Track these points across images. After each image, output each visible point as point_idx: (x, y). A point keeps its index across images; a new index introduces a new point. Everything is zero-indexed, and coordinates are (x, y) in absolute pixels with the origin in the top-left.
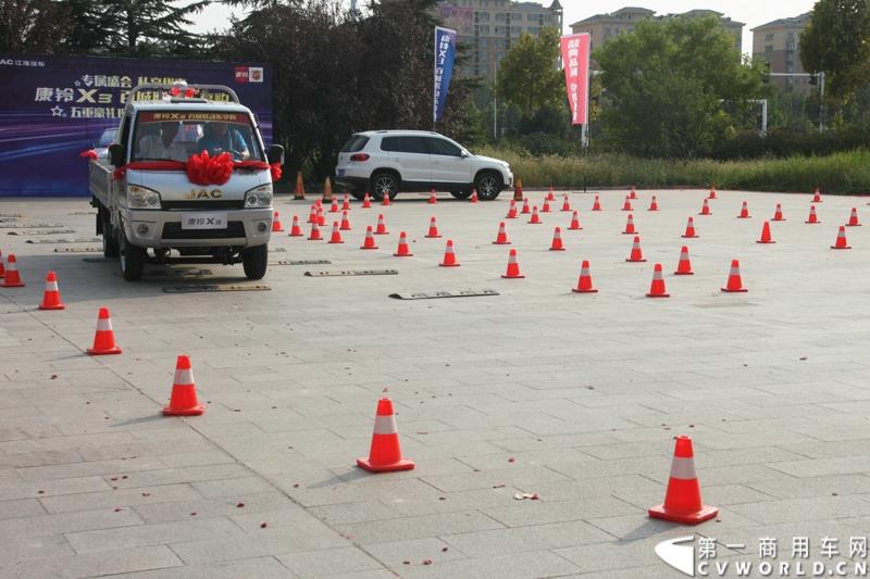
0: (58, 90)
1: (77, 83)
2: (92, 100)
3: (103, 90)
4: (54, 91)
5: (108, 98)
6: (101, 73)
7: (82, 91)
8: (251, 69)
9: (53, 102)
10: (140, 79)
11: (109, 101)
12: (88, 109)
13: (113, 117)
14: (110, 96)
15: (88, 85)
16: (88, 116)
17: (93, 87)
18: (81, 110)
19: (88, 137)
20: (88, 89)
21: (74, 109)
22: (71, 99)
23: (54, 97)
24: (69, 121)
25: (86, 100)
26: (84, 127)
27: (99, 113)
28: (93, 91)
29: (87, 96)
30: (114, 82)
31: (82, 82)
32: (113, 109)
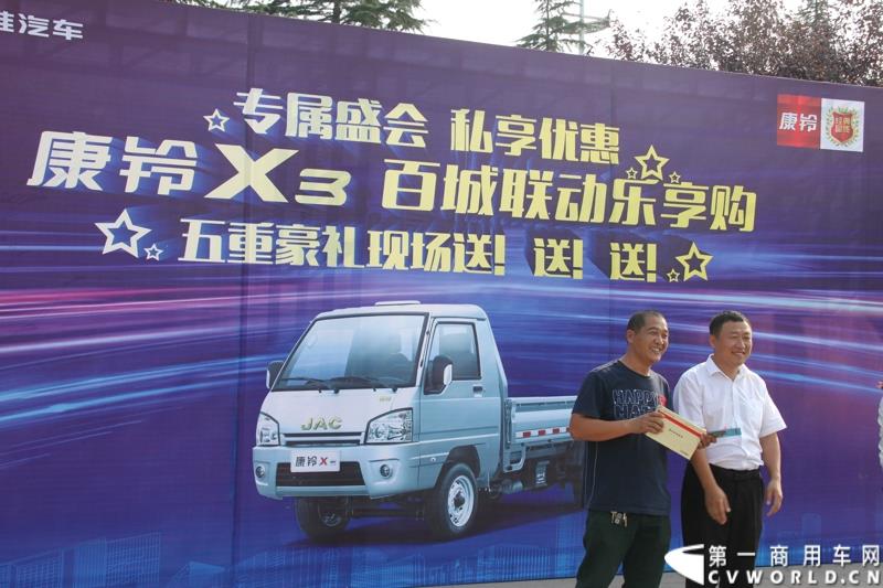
0: (132, 143)
1: (217, 121)
2: (270, 193)
3: (316, 152)
4: (117, 150)
5: (335, 188)
6: (311, 86)
7: (234, 154)
8: (827, 104)
9: (110, 197)
10: (460, 116)
11: (340, 199)
12: (252, 228)
13: (349, 262)
14: (344, 178)
15: (260, 128)
16: (251, 258)
17: (278, 138)
18: (223, 232)
19: (243, 346)
20: (256, 146)
21: (195, 226)
22: (187, 183)
23: (112, 174)
24: (171, 277)
25: (249, 191)
26: (234, 302)
27: (294, 248)
28: (276, 157)
29: (252, 174)
30: (359, 123)
31: (237, 116)
32: (350, 232)
